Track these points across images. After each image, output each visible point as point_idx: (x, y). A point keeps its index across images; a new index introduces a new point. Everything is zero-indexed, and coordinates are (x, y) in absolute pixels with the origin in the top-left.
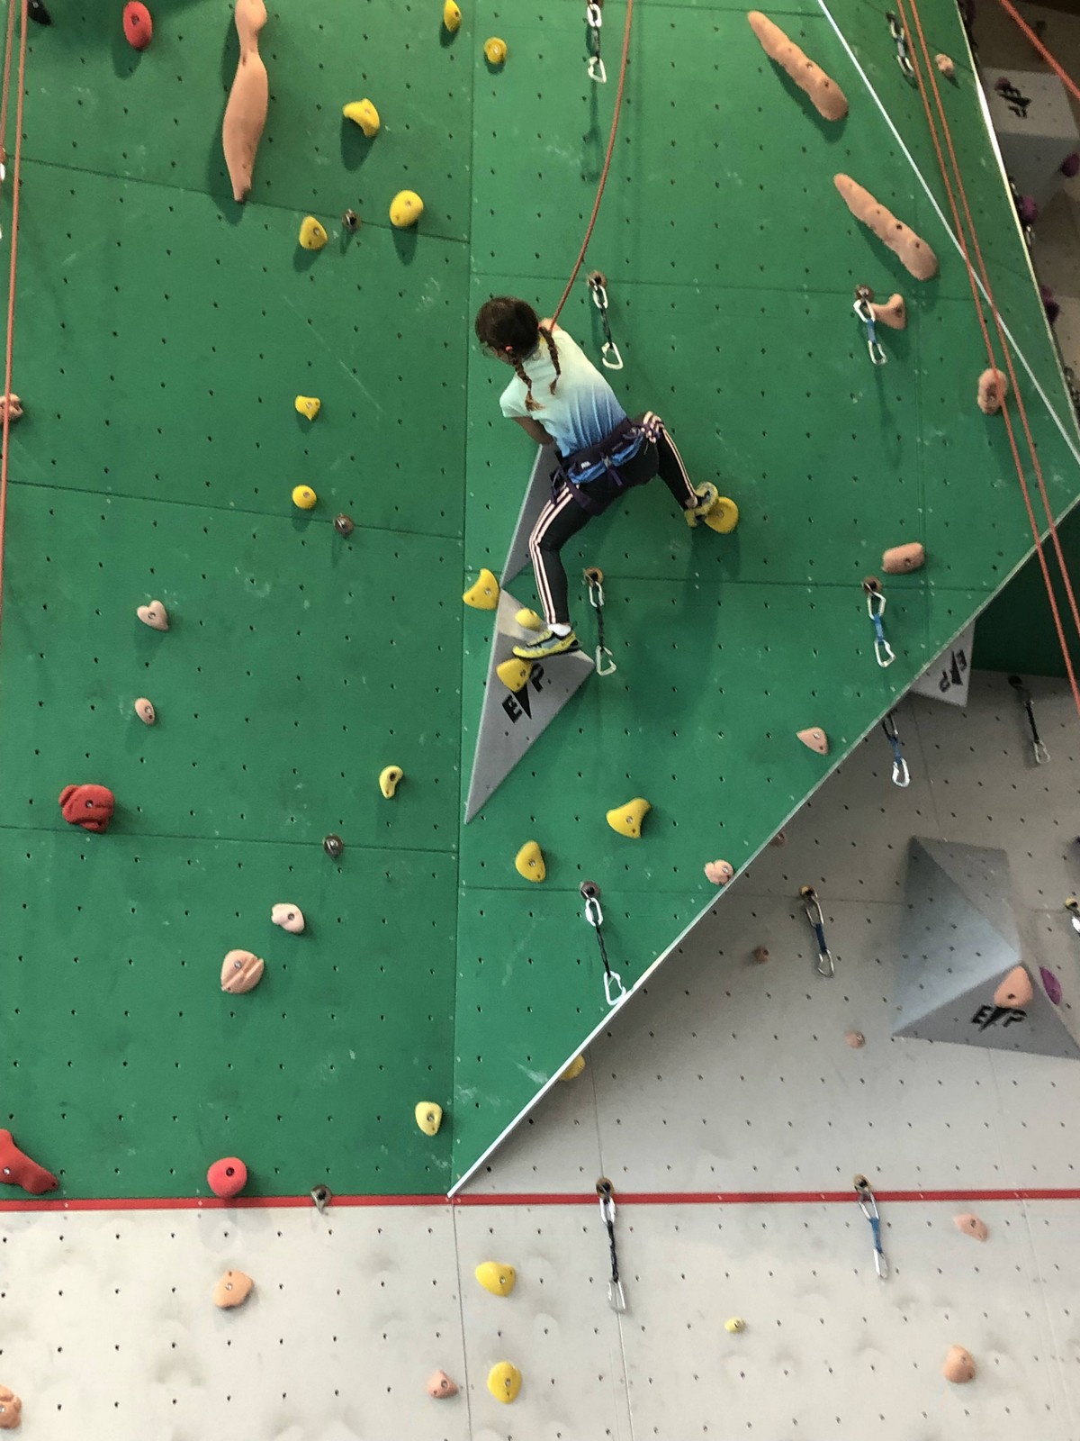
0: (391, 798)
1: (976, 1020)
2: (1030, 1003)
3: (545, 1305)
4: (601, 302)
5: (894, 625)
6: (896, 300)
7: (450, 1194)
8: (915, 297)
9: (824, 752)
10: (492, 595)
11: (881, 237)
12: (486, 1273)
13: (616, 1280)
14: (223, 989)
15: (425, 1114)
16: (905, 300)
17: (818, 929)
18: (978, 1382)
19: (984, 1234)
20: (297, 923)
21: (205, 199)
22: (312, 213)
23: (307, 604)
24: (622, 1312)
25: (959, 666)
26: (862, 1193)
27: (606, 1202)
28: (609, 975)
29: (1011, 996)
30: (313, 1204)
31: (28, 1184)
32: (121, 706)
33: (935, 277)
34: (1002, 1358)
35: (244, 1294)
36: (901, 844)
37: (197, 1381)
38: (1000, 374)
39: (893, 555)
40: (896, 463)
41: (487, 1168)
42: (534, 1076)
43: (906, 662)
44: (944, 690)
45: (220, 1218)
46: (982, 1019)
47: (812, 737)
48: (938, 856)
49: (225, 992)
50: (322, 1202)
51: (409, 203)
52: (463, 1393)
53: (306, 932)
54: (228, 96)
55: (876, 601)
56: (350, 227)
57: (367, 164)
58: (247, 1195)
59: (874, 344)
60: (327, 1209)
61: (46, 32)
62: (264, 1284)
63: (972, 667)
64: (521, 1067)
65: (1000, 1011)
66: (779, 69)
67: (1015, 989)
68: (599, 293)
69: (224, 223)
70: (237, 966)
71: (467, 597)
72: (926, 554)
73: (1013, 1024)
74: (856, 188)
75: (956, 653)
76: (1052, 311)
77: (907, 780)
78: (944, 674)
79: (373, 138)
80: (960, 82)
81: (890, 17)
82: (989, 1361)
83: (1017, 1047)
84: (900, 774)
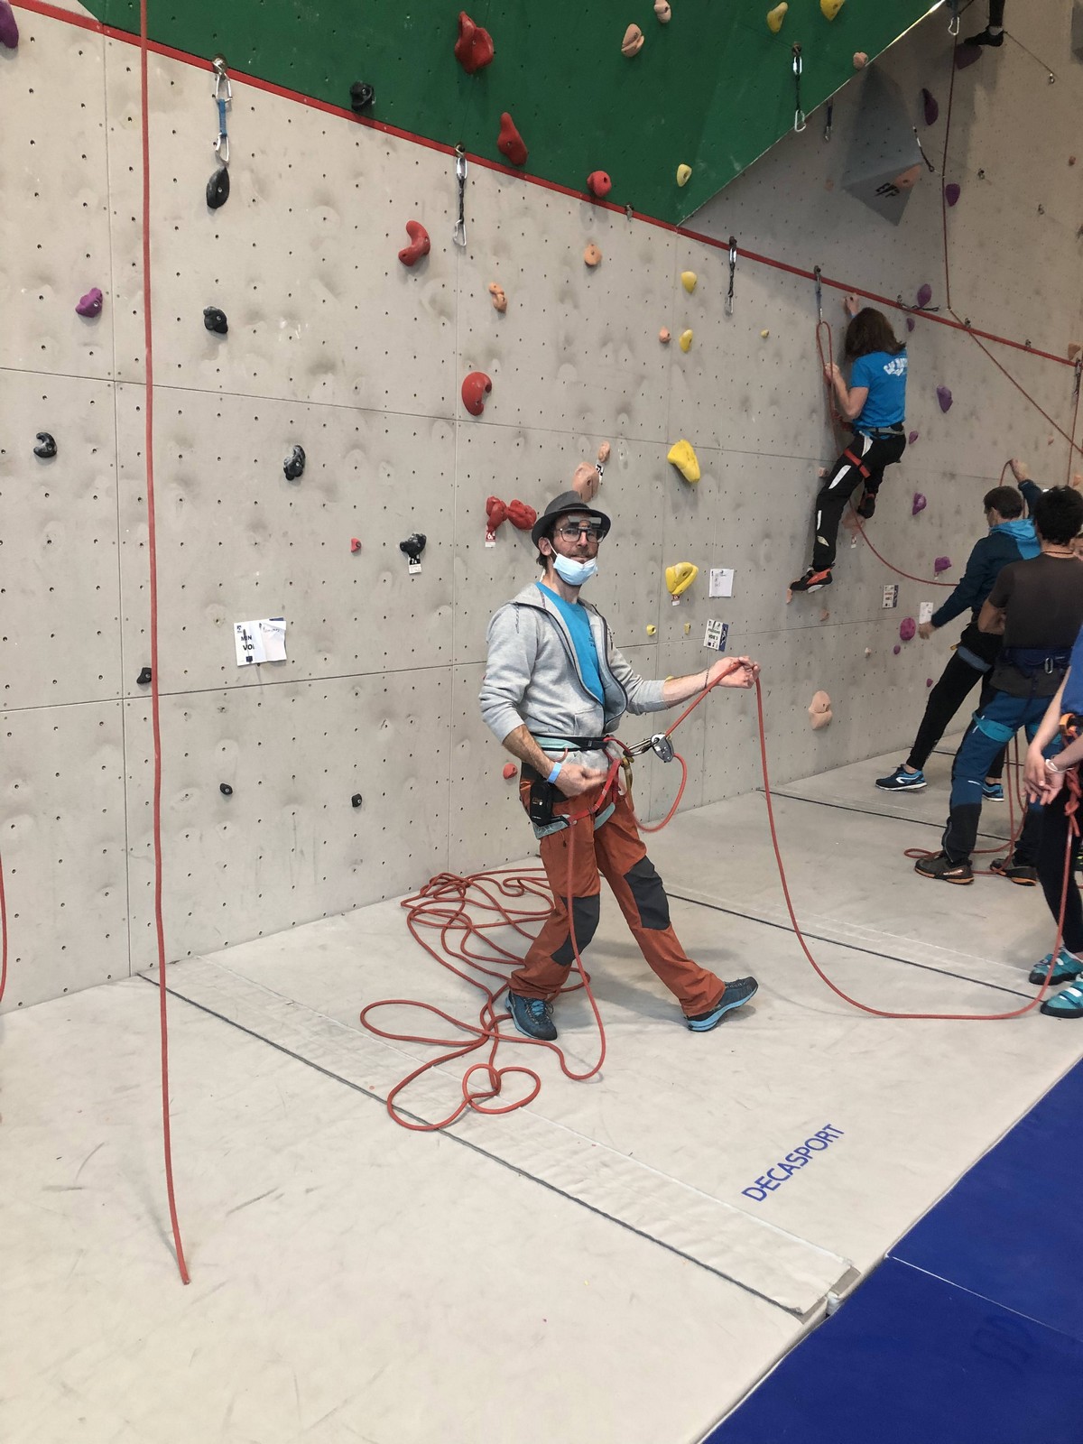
2: (908, 187)
3: (703, 303)
7: (678, 225)
13: (731, 296)
14: (623, 50)
15: (684, 172)
17: (830, 110)
20: (667, 16)
24: (728, 314)
26: (815, 275)
27: (733, 251)
28: (799, 112)
29: (904, 180)
30: (625, 212)
35: (598, 259)
37: (576, 306)
42: (736, 165)
45: (588, 209)
46: (882, 190)
49: (622, 53)
50: (631, 213)
52: (672, 343)
53: (670, 24)
58: (605, 198)
60: (631, 218)
62: (606, 257)
65: (893, 187)
73: (889, 196)
83: (881, 211)
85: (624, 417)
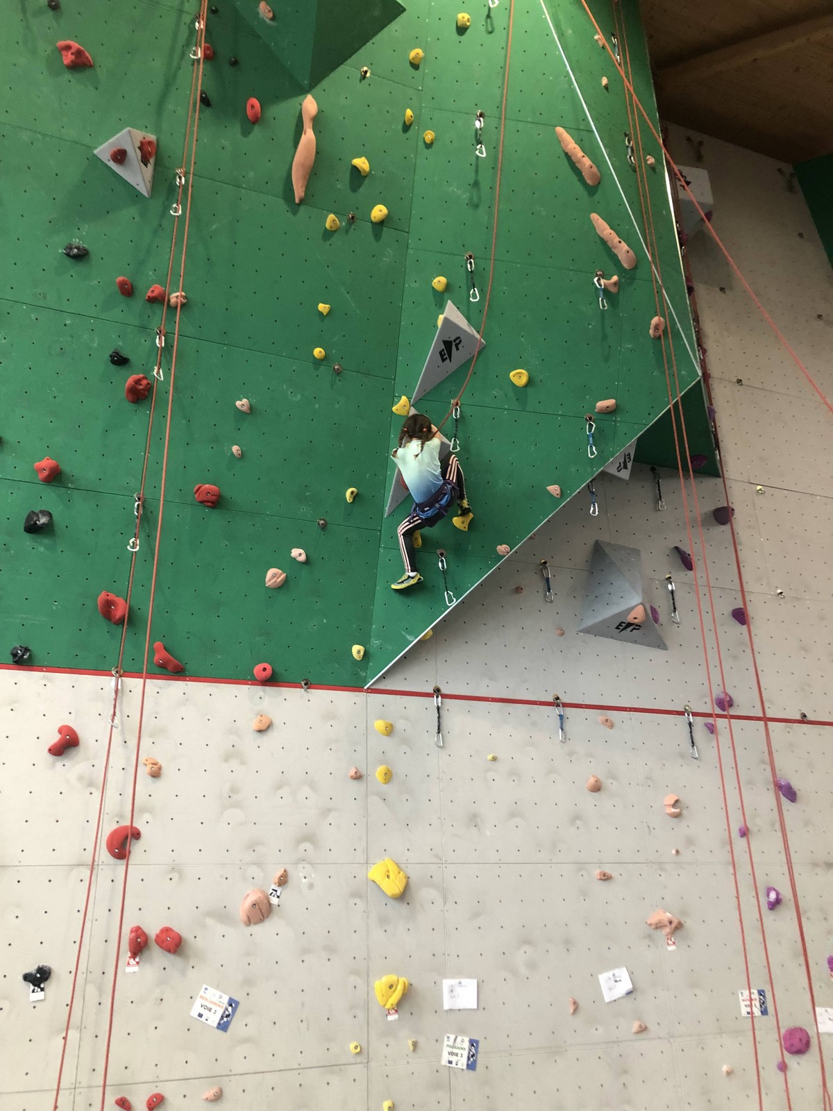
0: (351, 503)
1: (617, 628)
2: (643, 622)
3: (405, 741)
4: (471, 268)
5: (598, 439)
6: (615, 278)
7: (365, 688)
8: (624, 277)
9: (558, 497)
10: (407, 408)
11: (611, 246)
12: (379, 725)
13: (439, 733)
14: (266, 586)
15: (357, 650)
16: (619, 279)
17: (548, 579)
18: (601, 792)
19: (612, 726)
20: (303, 558)
21: (281, 201)
22: (335, 213)
23: (317, 406)
24: (440, 747)
25: (627, 460)
26: (556, 702)
27: (437, 697)
28: (447, 593)
29: (635, 618)
30: (302, 687)
31: (169, 668)
32: (226, 448)
33: (635, 268)
34: (615, 783)
35: (267, 725)
36: (591, 542)
37: (243, 763)
38: (661, 318)
39: (601, 404)
40: (607, 359)
41: (383, 677)
42: (408, 637)
43: (602, 458)
44: (619, 471)
45: (259, 690)
46: (622, 628)
47: (554, 489)
48: (607, 550)
50: (306, 687)
51: (381, 211)
52: (365, 778)
53: (307, 562)
54: (295, 152)
55: (591, 426)
56: (351, 221)
57: (362, 190)
58: (272, 681)
59: (602, 300)
60: (308, 690)
61: (208, 111)
62: (277, 722)
63: (633, 461)
64: (403, 632)
65: (629, 625)
66: (568, 156)
67: (638, 614)
68: (471, 263)
69: (289, 215)
70: (273, 576)
71: (394, 409)
72: (617, 405)
73: (634, 631)
74: (601, 221)
75: (626, 454)
76: (690, 290)
77: (597, 513)
78: (620, 463)
79: (366, 176)
80: (657, 170)
81: (626, 135)
82: (607, 782)
83: (635, 642)
84: (594, 510)
85: (307, 845)
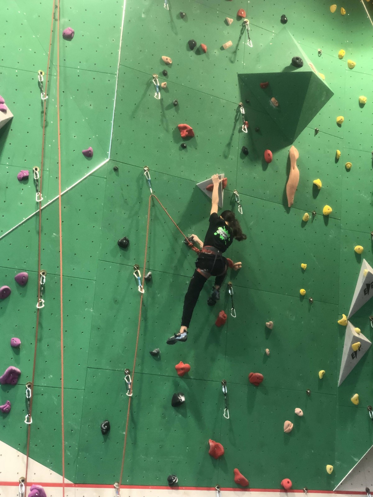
0: (322, 379)
7: (334, 491)
10: (346, 322)
14: (284, 431)
20: (302, 414)
21: (281, 206)
22: (307, 211)
23: (303, 322)
31: (242, 484)
32: (262, 350)
41: (341, 484)
42: (356, 459)
49: (284, 432)
50: (306, 491)
51: (329, 209)
53: (304, 416)
56: (314, 215)
57: (318, 197)
58: (291, 489)
61: (247, 158)
64: (352, 457)
69: (286, 213)
70: (288, 425)
71: (339, 321)
79: (320, 189)
